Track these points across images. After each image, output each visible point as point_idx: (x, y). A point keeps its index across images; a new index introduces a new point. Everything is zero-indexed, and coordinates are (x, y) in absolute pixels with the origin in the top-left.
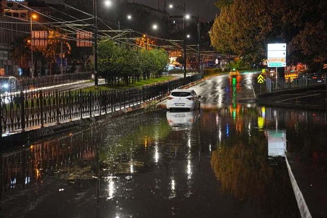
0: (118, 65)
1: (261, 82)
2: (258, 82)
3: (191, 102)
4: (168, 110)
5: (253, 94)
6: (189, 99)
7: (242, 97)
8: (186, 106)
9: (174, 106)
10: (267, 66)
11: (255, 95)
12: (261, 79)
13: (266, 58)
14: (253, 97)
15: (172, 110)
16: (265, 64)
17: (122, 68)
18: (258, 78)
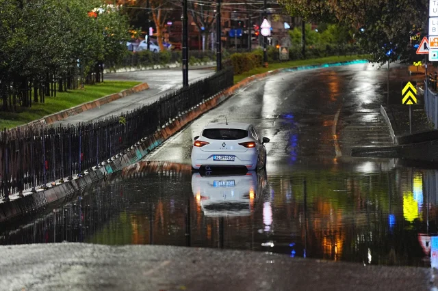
0: (12, 52)
1: (410, 102)
2: (404, 100)
3: (249, 152)
4: (194, 171)
5: (388, 132)
6: (245, 145)
7: (359, 143)
8: (237, 162)
9: (211, 162)
10: (427, 56)
11: (393, 135)
12: (410, 94)
13: (425, 33)
14: (389, 140)
15: (204, 171)
16: (421, 50)
17: (25, 62)
18: (404, 91)
